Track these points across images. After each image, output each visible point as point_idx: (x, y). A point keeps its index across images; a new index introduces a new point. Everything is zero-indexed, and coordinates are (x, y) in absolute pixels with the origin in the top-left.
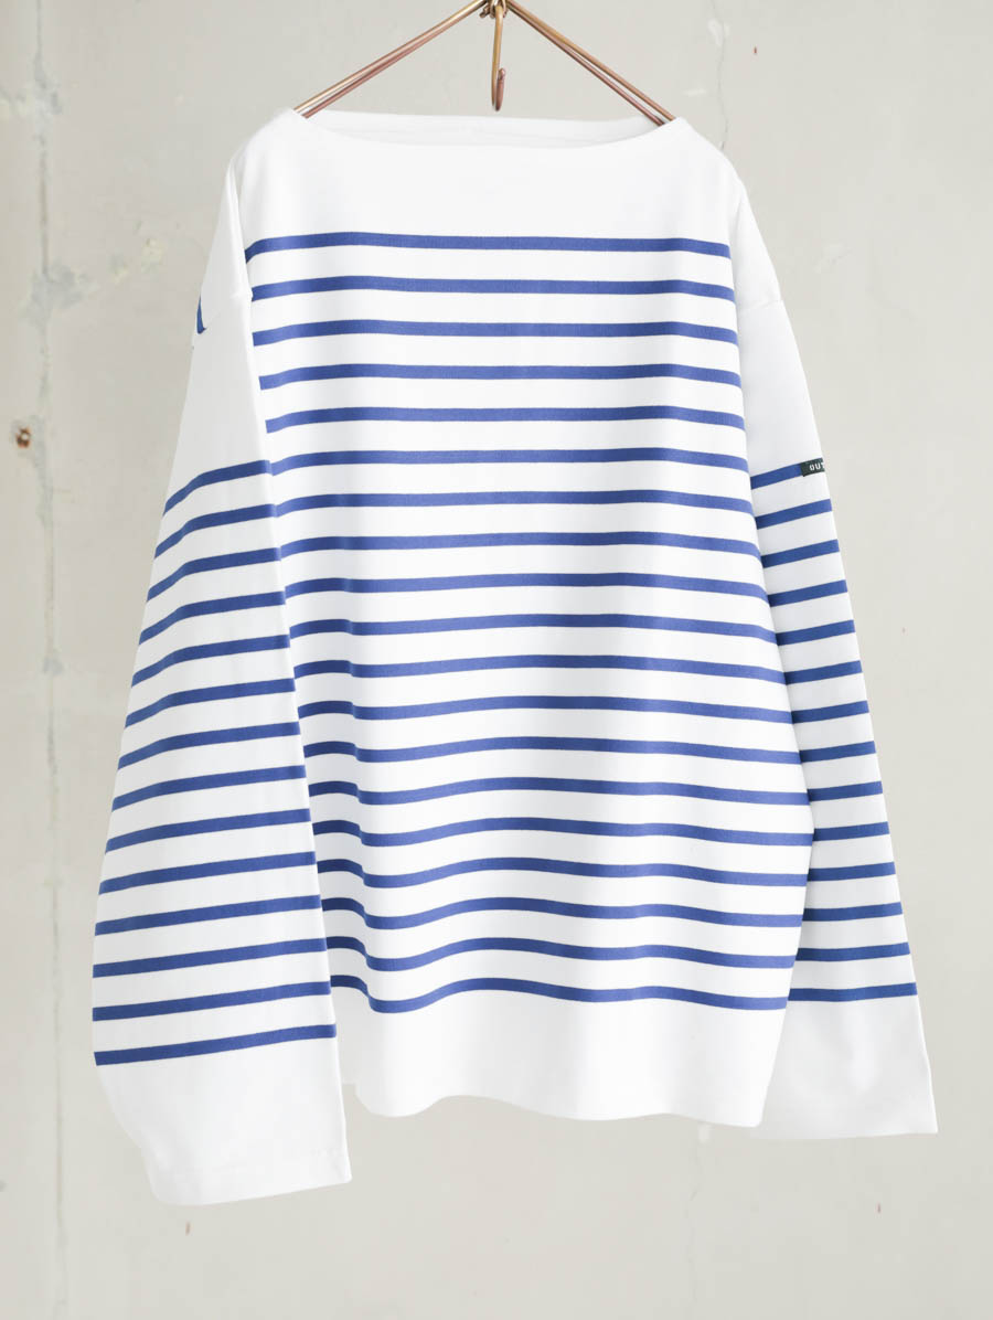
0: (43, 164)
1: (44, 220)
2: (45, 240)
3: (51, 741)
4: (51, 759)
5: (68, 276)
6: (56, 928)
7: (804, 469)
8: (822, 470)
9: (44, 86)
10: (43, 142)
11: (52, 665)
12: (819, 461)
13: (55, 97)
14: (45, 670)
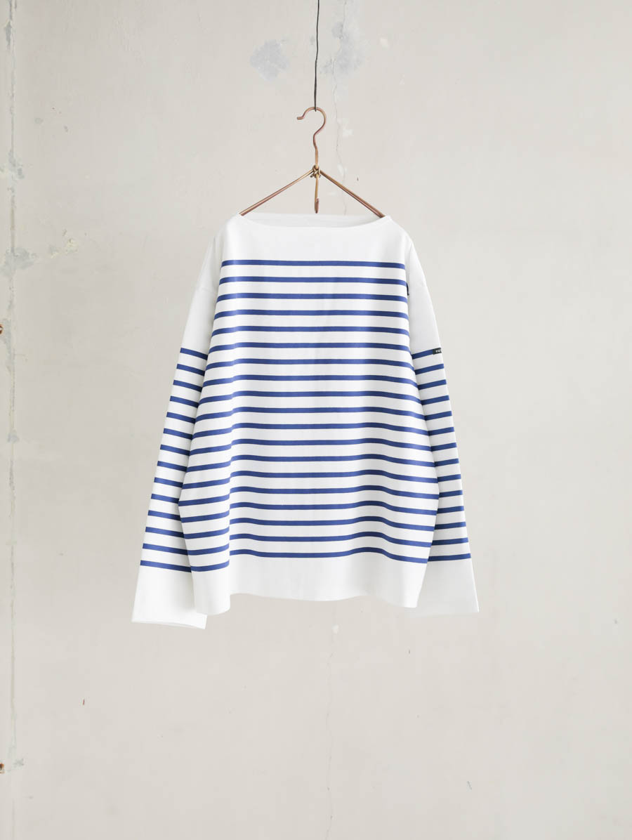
0: (13, 202)
1: (13, 227)
2: (13, 237)
3: (11, 474)
4: (11, 483)
5: (26, 254)
6: (13, 564)
7: (434, 352)
8: (440, 352)
9: (14, 165)
10: (13, 191)
11: (12, 438)
12: (439, 349)
13: (20, 171)
14: (9, 440)
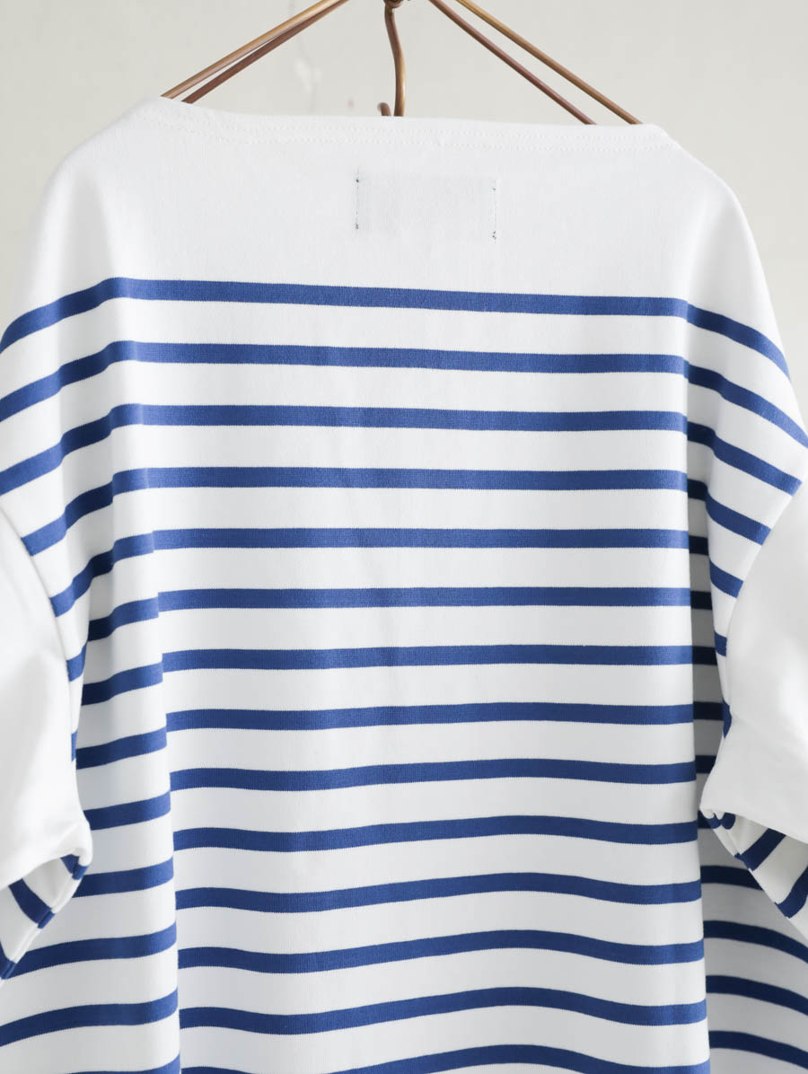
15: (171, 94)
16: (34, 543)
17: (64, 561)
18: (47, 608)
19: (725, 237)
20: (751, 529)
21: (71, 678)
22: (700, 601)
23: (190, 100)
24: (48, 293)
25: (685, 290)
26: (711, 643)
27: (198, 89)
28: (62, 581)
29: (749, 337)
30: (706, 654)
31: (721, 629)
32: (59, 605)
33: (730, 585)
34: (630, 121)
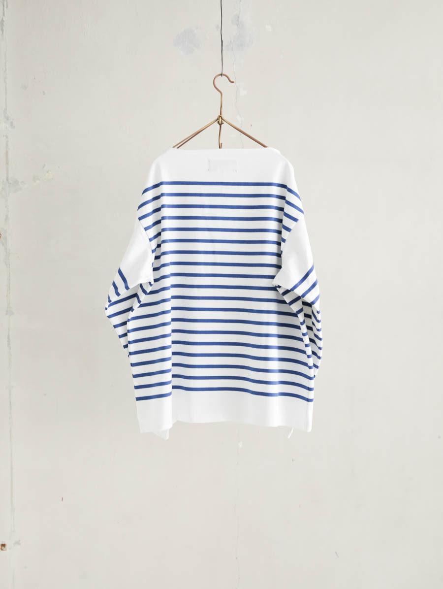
0: (7, 145)
1: (7, 163)
2: (7, 170)
3: (9, 338)
4: (9, 344)
5: (16, 182)
6: (10, 402)
9: (8, 119)
10: (7, 137)
11: (9, 312)
13: (12, 123)
14: (6, 314)
15: (174, 147)
16: (146, 229)
17: (152, 232)
18: (149, 240)
19: (286, 170)
20: (288, 229)
21: (153, 253)
22: (279, 244)
23: (178, 148)
24: (151, 184)
25: (277, 180)
26: (280, 253)
27: (179, 146)
28: (152, 236)
29: (290, 190)
30: (279, 255)
31: (282, 250)
32: (150, 240)
33: (284, 241)
34: (265, 146)
